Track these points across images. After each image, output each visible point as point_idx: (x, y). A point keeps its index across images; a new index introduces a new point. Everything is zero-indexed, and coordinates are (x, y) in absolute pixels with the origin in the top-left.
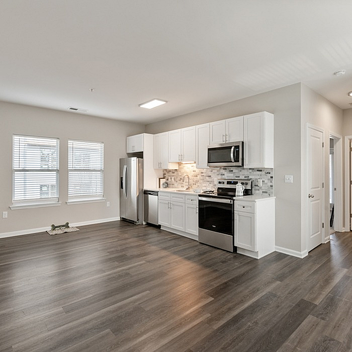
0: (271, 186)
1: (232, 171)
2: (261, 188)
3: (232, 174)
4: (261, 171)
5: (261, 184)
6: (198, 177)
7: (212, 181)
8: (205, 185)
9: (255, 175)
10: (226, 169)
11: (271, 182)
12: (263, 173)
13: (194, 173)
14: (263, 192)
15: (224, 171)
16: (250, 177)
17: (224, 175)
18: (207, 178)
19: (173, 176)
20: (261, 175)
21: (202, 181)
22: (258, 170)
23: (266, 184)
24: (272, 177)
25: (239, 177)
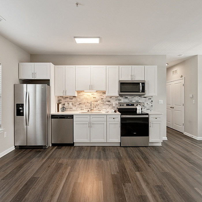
0: (152, 106)
1: (127, 98)
2: (146, 107)
3: (127, 100)
4: (146, 98)
5: (146, 105)
6: (99, 102)
7: (111, 105)
8: (105, 107)
9: (143, 100)
10: (122, 97)
11: (152, 104)
12: (147, 99)
13: (94, 99)
14: (147, 109)
15: (121, 97)
16: (139, 101)
17: (121, 100)
18: (107, 102)
19: (71, 101)
20: (146, 100)
21: (102, 105)
22: (144, 97)
23: (149, 105)
24: (152, 101)
25: (132, 101)
